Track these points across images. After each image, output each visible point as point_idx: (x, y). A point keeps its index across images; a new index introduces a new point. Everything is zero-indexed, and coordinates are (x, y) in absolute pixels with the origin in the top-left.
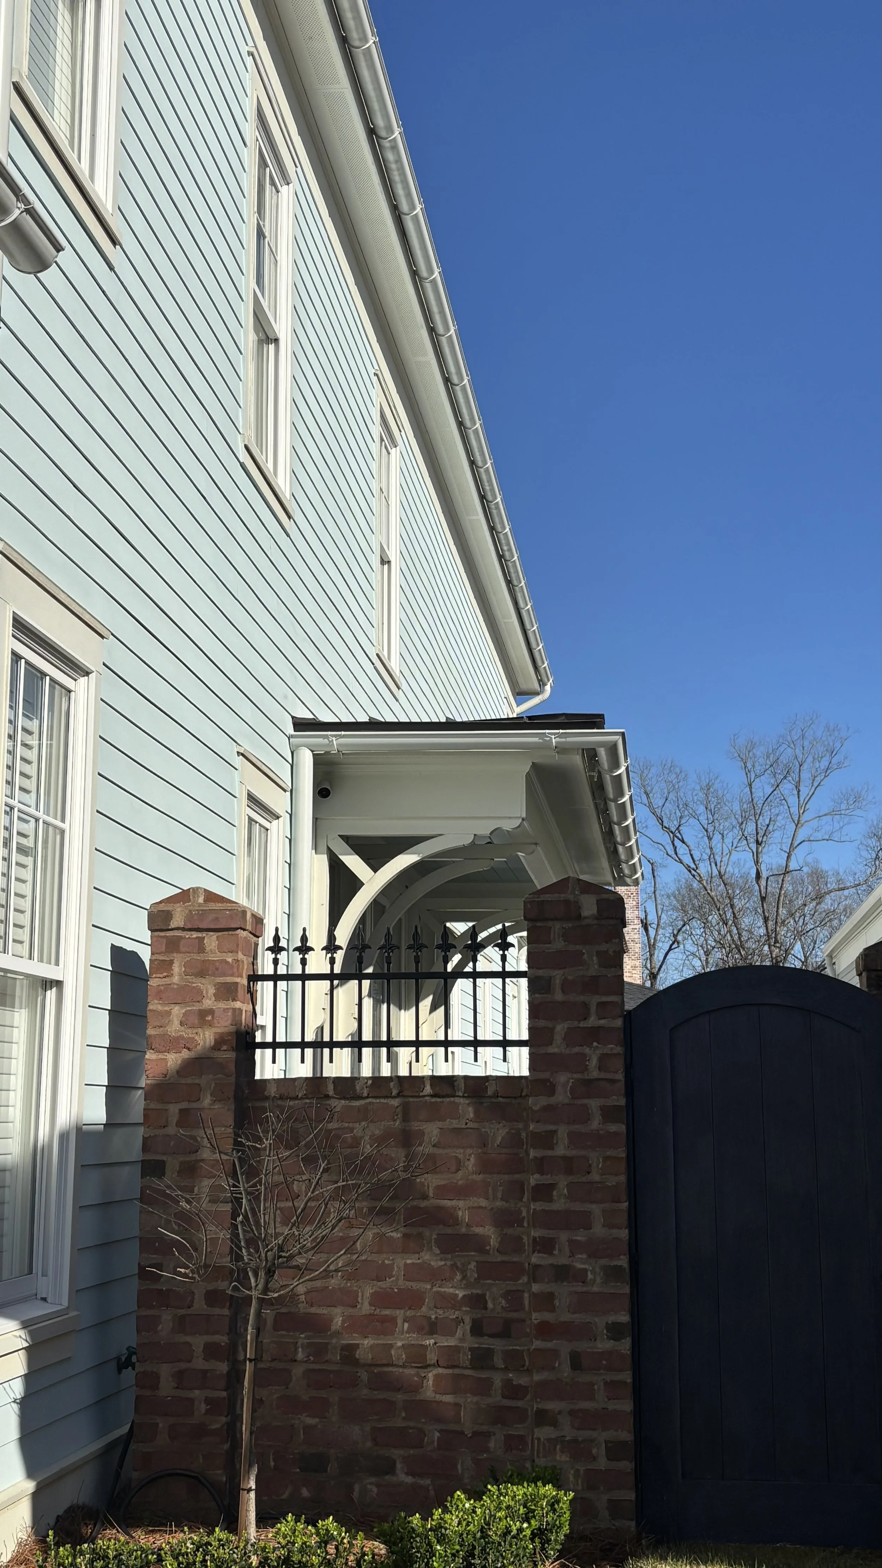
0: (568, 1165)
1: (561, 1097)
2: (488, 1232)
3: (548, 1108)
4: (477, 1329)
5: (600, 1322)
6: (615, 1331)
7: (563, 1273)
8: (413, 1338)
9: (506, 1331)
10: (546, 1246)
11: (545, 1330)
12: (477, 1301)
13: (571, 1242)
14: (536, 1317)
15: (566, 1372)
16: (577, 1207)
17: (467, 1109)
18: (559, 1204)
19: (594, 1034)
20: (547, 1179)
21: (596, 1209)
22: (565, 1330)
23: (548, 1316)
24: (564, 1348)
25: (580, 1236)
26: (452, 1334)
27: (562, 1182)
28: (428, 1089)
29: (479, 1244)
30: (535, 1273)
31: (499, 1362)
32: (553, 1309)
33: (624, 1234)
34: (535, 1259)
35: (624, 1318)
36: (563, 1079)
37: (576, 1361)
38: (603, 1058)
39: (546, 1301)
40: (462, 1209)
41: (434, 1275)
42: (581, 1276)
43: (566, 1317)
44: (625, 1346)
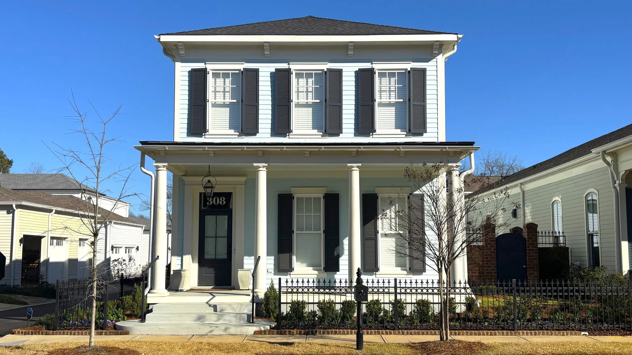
0: (490, 255)
1: (489, 248)
2: (481, 263)
3: (487, 249)
4: (479, 273)
5: (493, 272)
6: (495, 273)
7: (489, 267)
8: (472, 274)
9: (482, 273)
10: (487, 264)
11: (487, 273)
12: (479, 270)
13: (490, 263)
14: (486, 271)
15: (490, 277)
16: (491, 259)
17: (477, 249)
18: (489, 259)
19: (493, 241)
20: (487, 257)
21: (493, 260)
22: (490, 273)
23: (487, 271)
24: (490, 274)
25: (491, 263)
26: (476, 273)
27: (489, 257)
28: (473, 247)
29: (479, 264)
30: (486, 267)
31: (482, 276)
32: (488, 270)
33: (496, 262)
34: (486, 265)
35: (496, 271)
36: (489, 246)
37: (491, 276)
38: (493, 243)
39: (487, 270)
40: (477, 260)
41: (474, 267)
42: (491, 267)
43: (490, 271)
44: (496, 274)
